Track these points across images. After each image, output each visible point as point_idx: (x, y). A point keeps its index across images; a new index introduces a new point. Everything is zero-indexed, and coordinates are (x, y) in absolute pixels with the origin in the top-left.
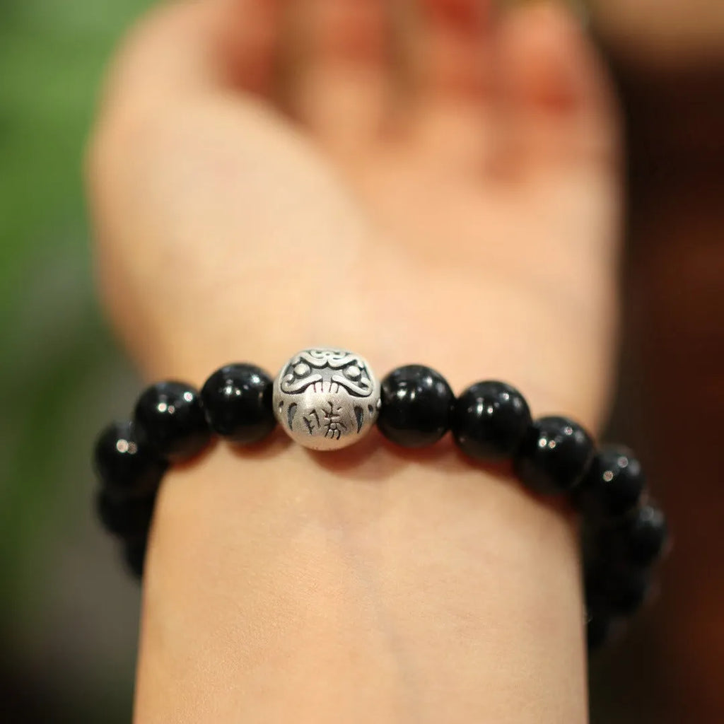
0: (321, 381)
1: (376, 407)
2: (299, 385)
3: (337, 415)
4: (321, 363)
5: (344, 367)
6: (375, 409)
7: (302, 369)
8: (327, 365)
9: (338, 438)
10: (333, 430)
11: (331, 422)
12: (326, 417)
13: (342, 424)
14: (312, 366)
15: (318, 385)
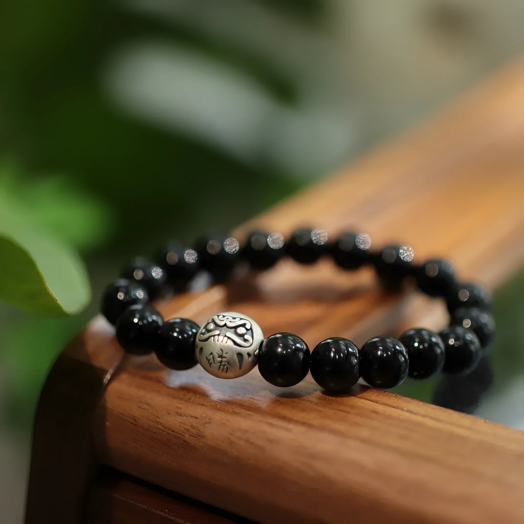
0: (219, 335)
1: (254, 354)
2: (207, 335)
3: (225, 357)
4: (222, 323)
5: (236, 327)
6: (252, 356)
7: (212, 326)
8: (225, 325)
9: (226, 372)
10: (224, 366)
11: (221, 361)
12: (219, 358)
13: (228, 363)
14: (217, 325)
15: (217, 337)
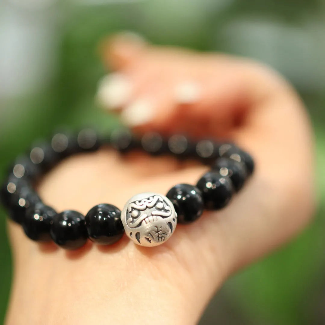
0: (147, 217)
1: (176, 218)
3: (160, 231)
5: (155, 205)
7: (135, 213)
8: (147, 207)
9: (164, 240)
10: (161, 237)
11: (159, 235)
12: (156, 233)
13: (164, 234)
14: (139, 210)
